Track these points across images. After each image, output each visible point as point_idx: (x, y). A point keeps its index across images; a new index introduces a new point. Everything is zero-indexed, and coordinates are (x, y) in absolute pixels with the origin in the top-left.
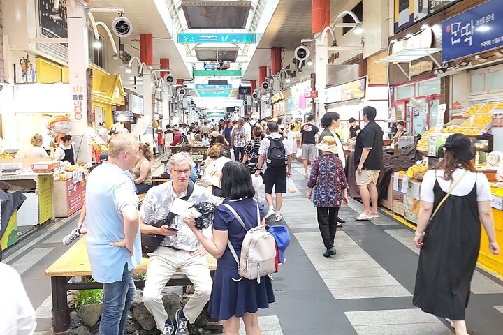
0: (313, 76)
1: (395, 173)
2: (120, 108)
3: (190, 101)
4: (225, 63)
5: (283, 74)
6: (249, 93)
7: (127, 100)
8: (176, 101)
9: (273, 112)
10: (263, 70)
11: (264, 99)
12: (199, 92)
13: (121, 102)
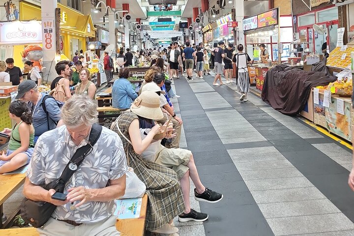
0: (233, 11)
1: (315, 88)
2: (92, 39)
3: (145, 33)
4: (169, 6)
5: (210, 13)
6: (186, 27)
7: (97, 33)
8: (135, 34)
9: (204, 39)
10: (196, 10)
11: (197, 30)
12: (152, 27)
13: (92, 35)
